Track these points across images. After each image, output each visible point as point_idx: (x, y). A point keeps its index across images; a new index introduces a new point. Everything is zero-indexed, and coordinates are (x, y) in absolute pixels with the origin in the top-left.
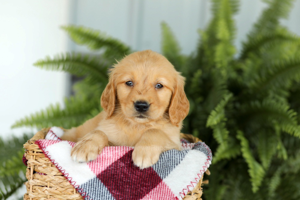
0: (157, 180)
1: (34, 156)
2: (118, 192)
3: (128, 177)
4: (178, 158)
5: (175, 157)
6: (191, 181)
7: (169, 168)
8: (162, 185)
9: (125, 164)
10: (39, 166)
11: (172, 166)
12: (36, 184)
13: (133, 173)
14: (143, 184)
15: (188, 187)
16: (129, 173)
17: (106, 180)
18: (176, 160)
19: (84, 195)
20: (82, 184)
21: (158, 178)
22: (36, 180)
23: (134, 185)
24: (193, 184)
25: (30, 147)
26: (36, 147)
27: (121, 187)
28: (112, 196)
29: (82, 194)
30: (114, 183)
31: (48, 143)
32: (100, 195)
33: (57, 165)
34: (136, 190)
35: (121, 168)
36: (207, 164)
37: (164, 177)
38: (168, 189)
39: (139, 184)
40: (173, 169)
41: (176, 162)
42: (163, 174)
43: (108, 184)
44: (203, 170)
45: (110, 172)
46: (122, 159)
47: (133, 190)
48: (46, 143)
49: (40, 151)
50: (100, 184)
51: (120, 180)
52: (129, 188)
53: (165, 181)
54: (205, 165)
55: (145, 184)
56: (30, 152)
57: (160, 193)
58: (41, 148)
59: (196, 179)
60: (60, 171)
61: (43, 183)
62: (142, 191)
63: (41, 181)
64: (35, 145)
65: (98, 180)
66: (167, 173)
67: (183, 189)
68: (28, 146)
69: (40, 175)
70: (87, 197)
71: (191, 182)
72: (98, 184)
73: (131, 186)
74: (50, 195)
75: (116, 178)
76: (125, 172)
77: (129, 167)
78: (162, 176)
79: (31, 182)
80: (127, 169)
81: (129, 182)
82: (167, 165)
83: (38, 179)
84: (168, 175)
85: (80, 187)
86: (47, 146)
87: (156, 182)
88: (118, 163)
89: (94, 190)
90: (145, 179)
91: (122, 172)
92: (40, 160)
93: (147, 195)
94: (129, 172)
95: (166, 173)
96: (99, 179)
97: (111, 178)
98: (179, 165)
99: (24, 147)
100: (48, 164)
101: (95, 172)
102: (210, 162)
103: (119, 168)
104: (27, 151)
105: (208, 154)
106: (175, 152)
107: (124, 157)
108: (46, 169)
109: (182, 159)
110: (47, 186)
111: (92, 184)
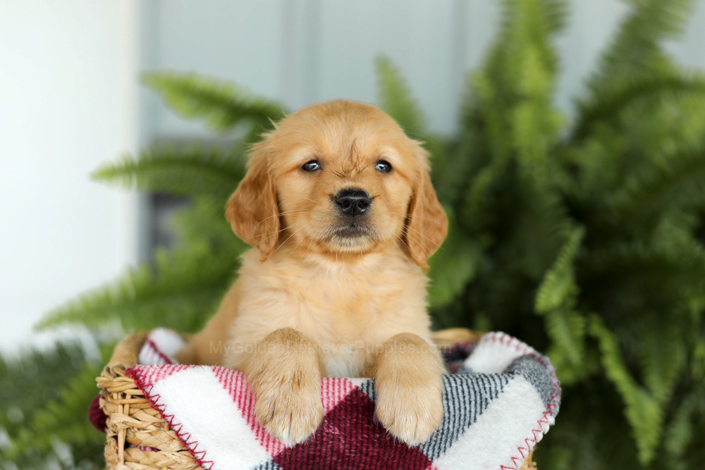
0: (418, 463)
1: (127, 407)
3: (348, 462)
4: (473, 410)
5: (465, 408)
6: (502, 464)
7: (450, 435)
9: (339, 430)
10: (139, 429)
11: (458, 430)
13: (361, 452)
16: (350, 453)
17: (295, 468)
18: (468, 413)
21: (421, 459)
22: (134, 464)
25: (116, 384)
26: (131, 383)
31: (159, 373)
33: (179, 430)
35: (330, 442)
36: (542, 424)
37: (436, 455)
40: (459, 435)
41: (468, 419)
42: (434, 449)
44: (534, 439)
45: (306, 452)
46: (331, 417)
48: (153, 373)
49: (139, 392)
51: (330, 468)
53: (437, 463)
54: (537, 427)
56: (115, 396)
58: (140, 385)
59: (515, 460)
60: (184, 443)
61: (152, 469)
63: (146, 467)
64: (127, 379)
65: (275, 467)
66: (445, 447)
68: (110, 381)
69: (141, 452)
71: (502, 466)
75: (318, 464)
76: (341, 451)
77: (351, 437)
78: (430, 453)
79: (120, 469)
80: (345, 443)
82: (446, 428)
83: (138, 462)
84: (448, 449)
86: (156, 380)
87: (418, 468)
88: (325, 429)
90: (390, 463)
91: (335, 451)
92: (141, 415)
94: (350, 449)
95: (442, 446)
96: (278, 466)
97: (308, 465)
98: (474, 425)
99: (98, 385)
100: (160, 423)
101: (270, 448)
102: (552, 420)
103: (326, 442)
104: (108, 394)
105: (550, 398)
106: (464, 397)
107: (337, 411)
108: (157, 436)
109: (481, 411)
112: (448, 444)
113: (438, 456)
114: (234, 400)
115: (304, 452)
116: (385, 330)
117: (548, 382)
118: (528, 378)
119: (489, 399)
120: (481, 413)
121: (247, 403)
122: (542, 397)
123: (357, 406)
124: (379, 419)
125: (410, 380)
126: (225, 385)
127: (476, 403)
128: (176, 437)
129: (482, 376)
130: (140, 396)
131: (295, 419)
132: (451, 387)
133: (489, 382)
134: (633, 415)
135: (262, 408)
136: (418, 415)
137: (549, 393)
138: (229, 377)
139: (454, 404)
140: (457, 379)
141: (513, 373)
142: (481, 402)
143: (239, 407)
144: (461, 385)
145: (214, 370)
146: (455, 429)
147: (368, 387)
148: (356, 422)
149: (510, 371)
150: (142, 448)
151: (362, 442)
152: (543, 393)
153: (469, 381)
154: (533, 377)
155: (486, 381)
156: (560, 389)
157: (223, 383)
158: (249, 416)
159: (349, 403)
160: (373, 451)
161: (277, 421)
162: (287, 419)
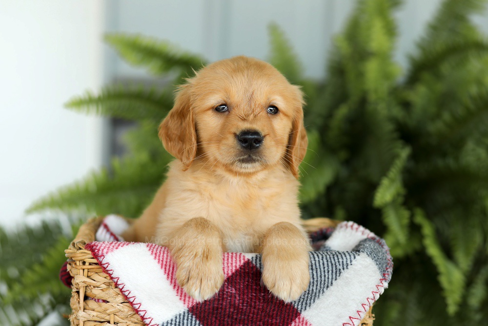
0: (291, 314)
1: (86, 271)
3: (242, 312)
4: (330, 277)
5: (325, 276)
7: (314, 294)
8: (299, 322)
9: (236, 290)
10: (94, 287)
11: (319, 291)
12: (91, 319)
13: (251, 306)
14: (268, 321)
15: (345, 325)
16: (243, 306)
17: (204, 316)
18: (326, 279)
20: (163, 323)
21: (293, 311)
22: (90, 311)
23: (252, 323)
24: (354, 320)
25: (79, 255)
26: (89, 254)
30: (218, 322)
31: (109, 248)
33: (123, 288)
35: (229, 298)
36: (379, 287)
37: (304, 308)
39: (260, 321)
40: (320, 295)
41: (326, 284)
42: (302, 304)
43: (208, 322)
44: (373, 298)
45: (212, 305)
46: (230, 280)
48: (105, 248)
49: (95, 261)
50: (193, 322)
51: (229, 317)
53: (304, 314)
54: (375, 290)
55: (270, 321)
56: (78, 263)
58: (95, 256)
59: (359, 313)
60: (126, 297)
61: (103, 316)
63: (99, 313)
64: (86, 251)
65: (190, 315)
66: (310, 303)
68: (75, 253)
69: (96, 303)
71: (350, 317)
72: (191, 322)
75: (220, 313)
76: (237, 305)
77: (244, 295)
78: (300, 307)
79: (81, 315)
80: (240, 299)
81: (244, 319)
82: (311, 289)
83: (94, 310)
84: (312, 304)
86: (107, 253)
87: (290, 317)
88: (225, 289)
90: (271, 314)
91: (232, 305)
92: (96, 277)
94: (243, 304)
95: (308, 302)
96: (192, 315)
97: (213, 314)
98: (331, 288)
99: (66, 255)
100: (109, 283)
101: (187, 302)
102: (386, 285)
103: (225, 298)
104: (73, 261)
105: (385, 269)
106: (324, 268)
107: (234, 276)
108: (107, 292)
109: (336, 278)
110: (109, 322)
111: (181, 321)
112: (312, 301)
113: (305, 309)
114: (162, 267)
115: (210, 305)
116: (268, 220)
117: (384, 258)
118: (370, 255)
119: (342, 269)
120: (336, 279)
121: (171, 270)
122: (379, 268)
123: (248, 273)
124: (265, 283)
125: (286, 255)
126: (155, 257)
127: (332, 272)
128: (120, 293)
129: (337, 253)
130: (95, 264)
131: (204, 282)
132: (315, 260)
133: (342, 258)
134: (443, 280)
135: (181, 274)
136: (292, 280)
137: (384, 266)
138: (158, 251)
139: (317, 273)
140: (319, 255)
141: (359, 251)
142: (336, 272)
143: (165, 273)
144: (322, 259)
145: (147, 246)
146: (318, 290)
147: (256, 260)
148: (248, 285)
149: (357, 250)
150: (97, 300)
151: (251, 299)
152: (380, 266)
153: (328, 256)
154: (373, 255)
155: (340, 257)
156: (393, 263)
157: (154, 255)
158: (172, 279)
159: (242, 271)
160: (259, 305)
161: (191, 283)
162: (198, 283)
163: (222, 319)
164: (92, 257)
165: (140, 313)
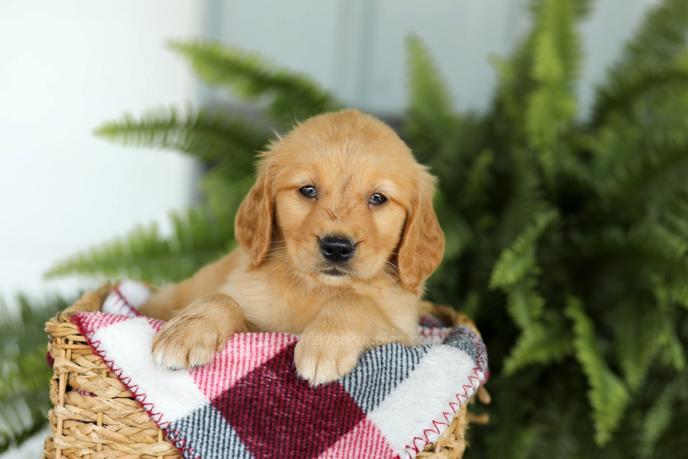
0: (352, 415)
1: (69, 352)
2: (261, 441)
3: (284, 407)
4: (404, 365)
5: (396, 362)
6: (434, 419)
7: (382, 386)
8: (364, 427)
9: (277, 375)
10: (79, 374)
11: (390, 384)
12: (72, 417)
13: (297, 398)
14: (320, 424)
15: (426, 432)
16: (286, 397)
17: (233, 412)
18: (399, 368)
19: (182, 446)
20: (177, 421)
21: (356, 411)
22: (72, 406)
23: (299, 425)
24: (439, 426)
25: (60, 330)
26: (74, 329)
27: (267, 428)
28: (245, 449)
29: (177, 443)
30: (251, 420)
31: (101, 321)
32: (218, 447)
33: (121, 374)
34: (302, 437)
35: (268, 386)
36: (472, 379)
37: (370, 407)
38: (379, 436)
39: (310, 423)
40: (391, 389)
41: (399, 374)
42: (368, 401)
43: (238, 421)
44: (464, 394)
45: (243, 394)
46: (273, 364)
47: (297, 437)
48: (96, 321)
49: (82, 339)
50: (218, 421)
51: (266, 413)
52: (286, 432)
53: (371, 416)
54: (467, 382)
55: (324, 423)
56: (59, 340)
57: (361, 446)
58: (83, 332)
59: (447, 415)
60: (127, 388)
61: (88, 414)
62: (319, 440)
63: (83, 410)
64: (71, 325)
65: (213, 411)
66: (378, 400)
67: (415, 438)
68: (56, 326)
69: (80, 396)
70: (188, 450)
71: (434, 422)
72: (215, 421)
73: (292, 427)
74: (103, 444)
75: (256, 407)
76: (278, 395)
77: (288, 382)
78: (364, 405)
79: (59, 411)
80: (282, 388)
81: (288, 418)
82: (379, 379)
83: (76, 406)
84: (381, 402)
85: (173, 427)
86: (98, 327)
87: (352, 419)
88: (263, 374)
89: (204, 435)
90: (325, 413)
91: (271, 394)
92: (81, 360)
93: (330, 450)
94: (286, 394)
95: (376, 398)
96: (216, 410)
97: (245, 408)
98: (406, 381)
99: (45, 329)
100: (99, 369)
101: (208, 391)
102: (482, 376)
103: (263, 385)
105: (477, 355)
108: (96, 381)
109: (413, 366)
110: (95, 423)
111: (201, 419)
112: (381, 396)
113: (372, 409)
120: (413, 369)
127: (408, 359)
128: (117, 382)
130: (83, 343)
146: (387, 382)
150: (82, 393)
163: (258, 416)
164: (78, 332)
165: (145, 406)
